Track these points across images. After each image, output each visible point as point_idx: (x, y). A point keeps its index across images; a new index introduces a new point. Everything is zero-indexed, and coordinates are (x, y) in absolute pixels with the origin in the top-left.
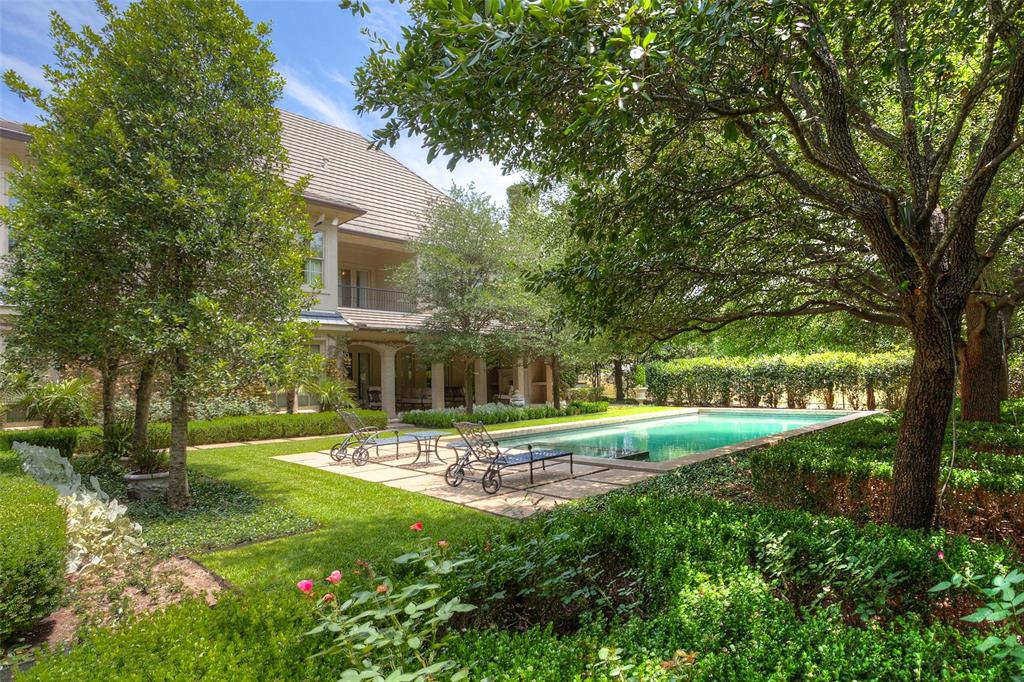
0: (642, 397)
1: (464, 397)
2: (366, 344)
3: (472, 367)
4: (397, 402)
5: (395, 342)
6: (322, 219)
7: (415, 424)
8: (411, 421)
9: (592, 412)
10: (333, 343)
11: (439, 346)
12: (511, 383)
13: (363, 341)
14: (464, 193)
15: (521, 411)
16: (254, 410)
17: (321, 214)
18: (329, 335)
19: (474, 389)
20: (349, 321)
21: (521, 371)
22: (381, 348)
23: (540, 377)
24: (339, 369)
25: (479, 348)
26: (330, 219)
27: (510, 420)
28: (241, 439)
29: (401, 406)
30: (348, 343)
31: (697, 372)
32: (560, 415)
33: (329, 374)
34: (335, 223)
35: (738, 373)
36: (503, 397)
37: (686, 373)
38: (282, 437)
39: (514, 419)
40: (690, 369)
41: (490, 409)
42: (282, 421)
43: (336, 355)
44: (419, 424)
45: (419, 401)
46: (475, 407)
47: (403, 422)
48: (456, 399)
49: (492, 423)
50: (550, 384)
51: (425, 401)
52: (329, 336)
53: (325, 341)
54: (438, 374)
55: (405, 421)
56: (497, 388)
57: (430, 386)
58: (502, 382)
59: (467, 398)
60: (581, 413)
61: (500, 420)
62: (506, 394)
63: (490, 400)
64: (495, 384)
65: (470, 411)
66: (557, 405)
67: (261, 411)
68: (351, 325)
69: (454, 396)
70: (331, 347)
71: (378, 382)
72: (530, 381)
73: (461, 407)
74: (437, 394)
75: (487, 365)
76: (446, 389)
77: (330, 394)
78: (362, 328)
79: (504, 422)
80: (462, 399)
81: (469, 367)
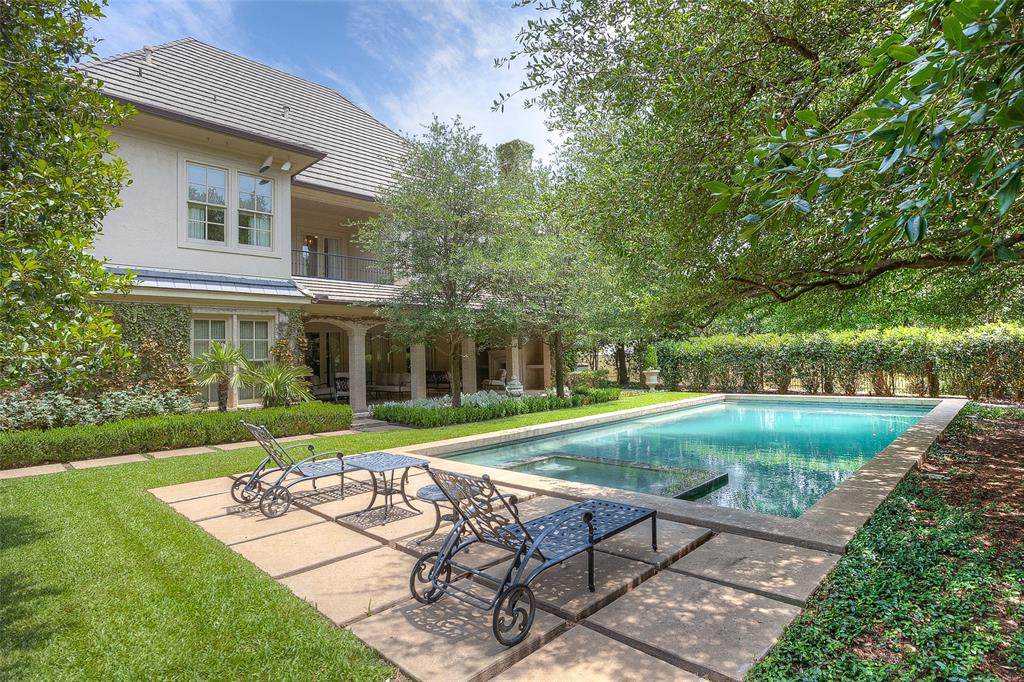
0: (653, 380)
1: (449, 383)
2: (330, 321)
3: (458, 348)
4: (369, 390)
5: (365, 318)
6: (268, 162)
7: (388, 420)
8: (383, 416)
9: (603, 401)
10: (285, 319)
11: (417, 322)
12: (504, 366)
13: (326, 317)
14: (448, 130)
15: (519, 403)
16: (170, 407)
17: (267, 157)
18: (280, 308)
19: (461, 374)
20: (306, 291)
21: (515, 352)
22: (348, 325)
23: (536, 358)
24: (294, 353)
25: (469, 324)
26: (278, 164)
27: (507, 415)
28: (145, 449)
29: (373, 396)
30: (305, 319)
31: (719, 352)
32: (566, 406)
33: (278, 358)
34: (286, 167)
35: (770, 352)
36: (495, 382)
37: (706, 354)
38: (207, 443)
39: (512, 413)
40: (711, 349)
41: (483, 399)
42: (208, 422)
43: (289, 334)
44: (392, 419)
45: (397, 389)
46: (462, 396)
47: (374, 417)
48: (440, 385)
49: (485, 419)
50: (548, 367)
51: (403, 389)
52: (279, 310)
53: (274, 317)
54: (418, 357)
55: (376, 417)
56: (488, 372)
57: (409, 371)
58: (493, 365)
59: (453, 385)
60: (590, 402)
61: (494, 415)
62: (498, 379)
63: (480, 387)
64: (484, 367)
65: (457, 403)
66: (560, 393)
67: (180, 409)
68: (307, 297)
69: (438, 383)
70: (281, 324)
71: (345, 367)
72: (524, 363)
73: (446, 397)
74: (417, 380)
75: (477, 346)
76: (429, 374)
77: (276, 385)
78: (323, 301)
79: (499, 416)
80: (447, 386)
81: (455, 349)
